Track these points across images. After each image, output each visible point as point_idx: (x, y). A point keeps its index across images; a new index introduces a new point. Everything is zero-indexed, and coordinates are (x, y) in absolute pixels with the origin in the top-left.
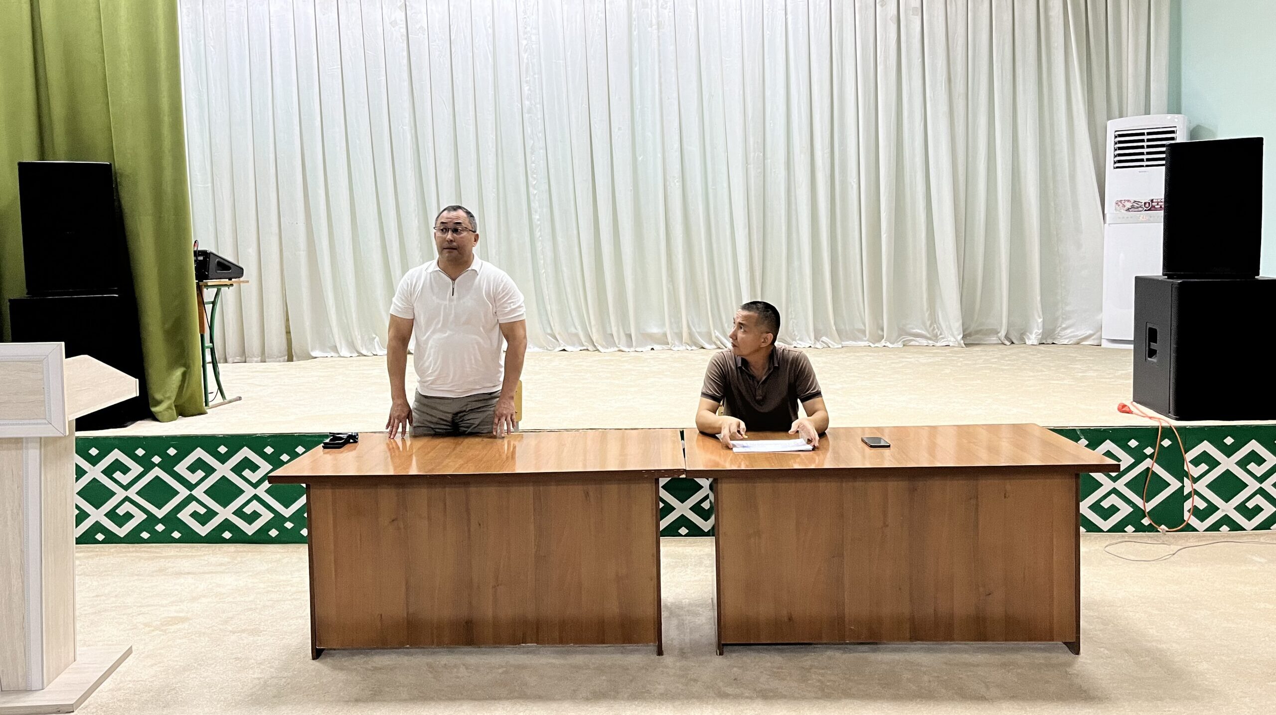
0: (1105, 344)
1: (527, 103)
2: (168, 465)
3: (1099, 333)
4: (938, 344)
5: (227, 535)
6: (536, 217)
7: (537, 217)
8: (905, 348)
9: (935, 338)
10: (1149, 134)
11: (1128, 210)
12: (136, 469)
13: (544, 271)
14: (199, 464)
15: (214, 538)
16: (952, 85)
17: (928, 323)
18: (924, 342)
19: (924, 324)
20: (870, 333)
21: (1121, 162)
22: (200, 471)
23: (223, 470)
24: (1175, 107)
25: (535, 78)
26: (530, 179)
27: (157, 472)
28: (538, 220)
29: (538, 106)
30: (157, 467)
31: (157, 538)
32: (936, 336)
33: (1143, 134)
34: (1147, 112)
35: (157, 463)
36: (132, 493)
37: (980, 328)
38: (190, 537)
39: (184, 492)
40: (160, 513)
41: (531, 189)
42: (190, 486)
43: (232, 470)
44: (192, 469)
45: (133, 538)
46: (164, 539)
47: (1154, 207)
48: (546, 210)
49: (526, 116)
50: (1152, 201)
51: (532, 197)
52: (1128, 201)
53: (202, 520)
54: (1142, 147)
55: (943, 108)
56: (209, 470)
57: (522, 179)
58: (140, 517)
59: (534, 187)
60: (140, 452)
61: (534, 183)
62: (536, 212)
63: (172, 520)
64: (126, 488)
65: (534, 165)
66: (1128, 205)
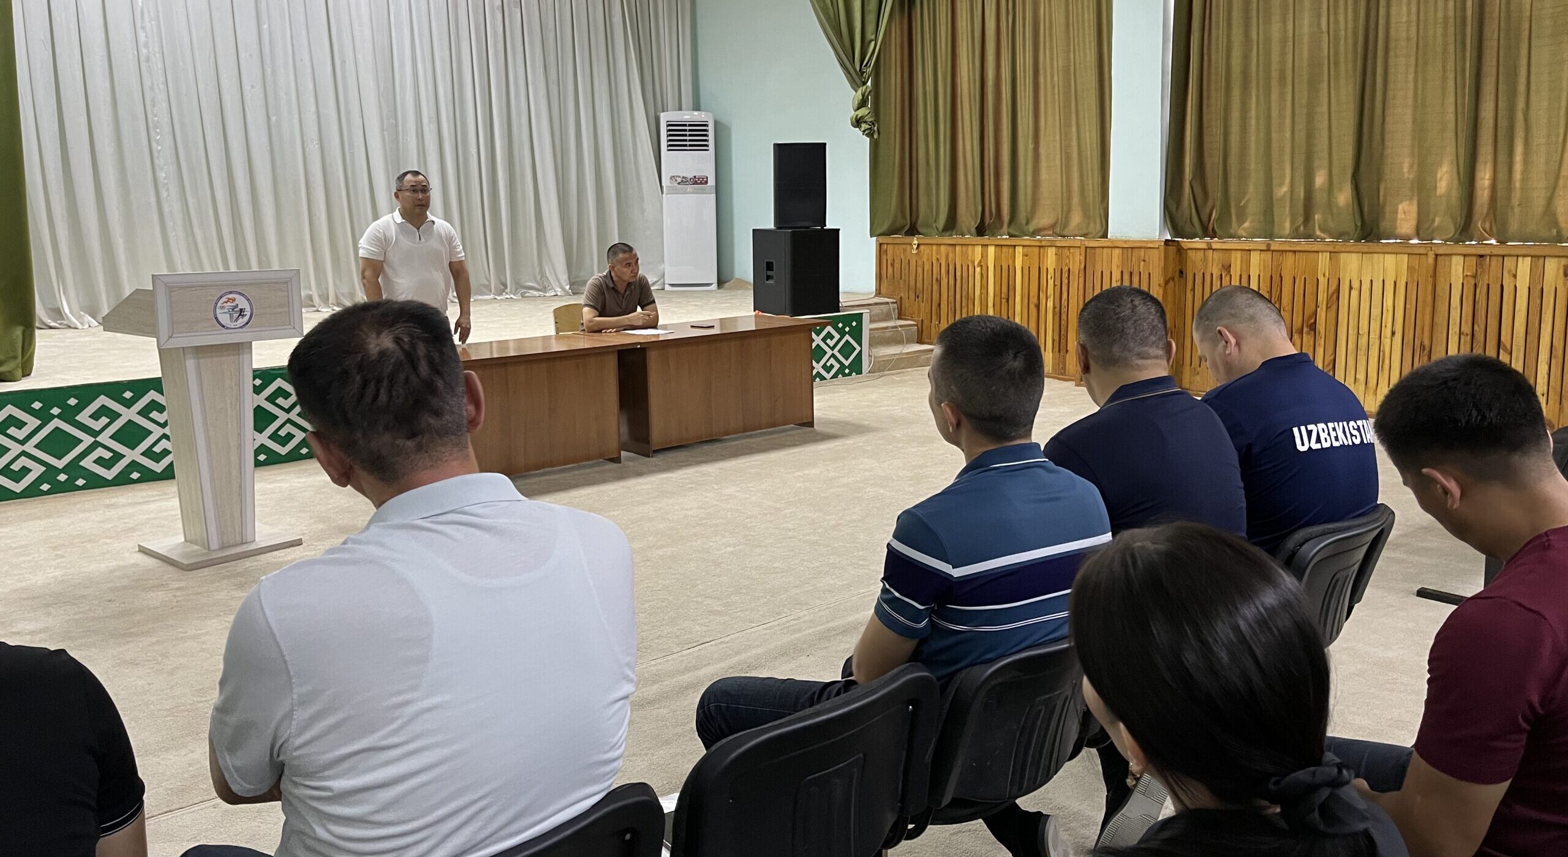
0: (667, 288)
1: (144, 51)
2: (69, 415)
3: (662, 280)
4: (547, 295)
5: (135, 475)
6: (162, 175)
7: (164, 175)
8: (524, 299)
9: (544, 289)
10: (690, 125)
11: (679, 183)
12: (33, 422)
13: (174, 233)
14: (103, 411)
15: (122, 480)
16: (548, 72)
17: (539, 277)
18: (536, 293)
19: (535, 277)
20: (495, 287)
21: (671, 147)
22: (104, 418)
23: (129, 414)
24: (697, 107)
25: (152, 25)
26: (152, 133)
27: (56, 423)
28: (165, 179)
29: (157, 55)
30: (56, 419)
31: (59, 489)
32: (545, 288)
33: (685, 125)
34: (680, 109)
35: (56, 414)
36: (29, 447)
37: (576, 280)
38: (95, 483)
39: (88, 440)
40: (60, 464)
41: (154, 145)
42: (94, 433)
43: (138, 413)
44: (95, 416)
45: (32, 492)
46: (69, 487)
47: (696, 182)
48: (173, 168)
49: (144, 65)
50: (695, 177)
51: (155, 154)
52: (679, 177)
53: (107, 464)
54: (686, 135)
55: (542, 92)
56: (114, 416)
57: (144, 134)
58: (37, 470)
59: (157, 142)
60: (37, 405)
61: (158, 138)
62: (162, 169)
63: (74, 468)
64: (22, 442)
65: (156, 119)
66: (679, 180)
